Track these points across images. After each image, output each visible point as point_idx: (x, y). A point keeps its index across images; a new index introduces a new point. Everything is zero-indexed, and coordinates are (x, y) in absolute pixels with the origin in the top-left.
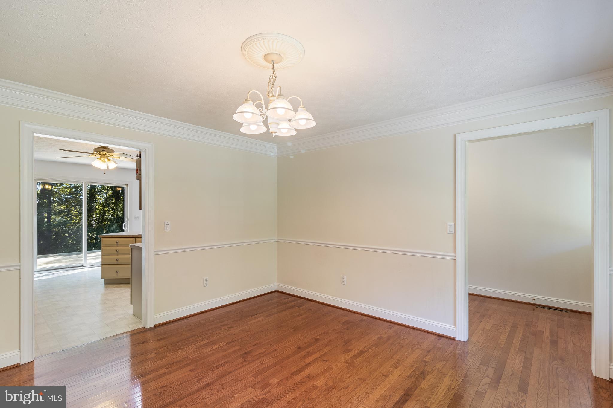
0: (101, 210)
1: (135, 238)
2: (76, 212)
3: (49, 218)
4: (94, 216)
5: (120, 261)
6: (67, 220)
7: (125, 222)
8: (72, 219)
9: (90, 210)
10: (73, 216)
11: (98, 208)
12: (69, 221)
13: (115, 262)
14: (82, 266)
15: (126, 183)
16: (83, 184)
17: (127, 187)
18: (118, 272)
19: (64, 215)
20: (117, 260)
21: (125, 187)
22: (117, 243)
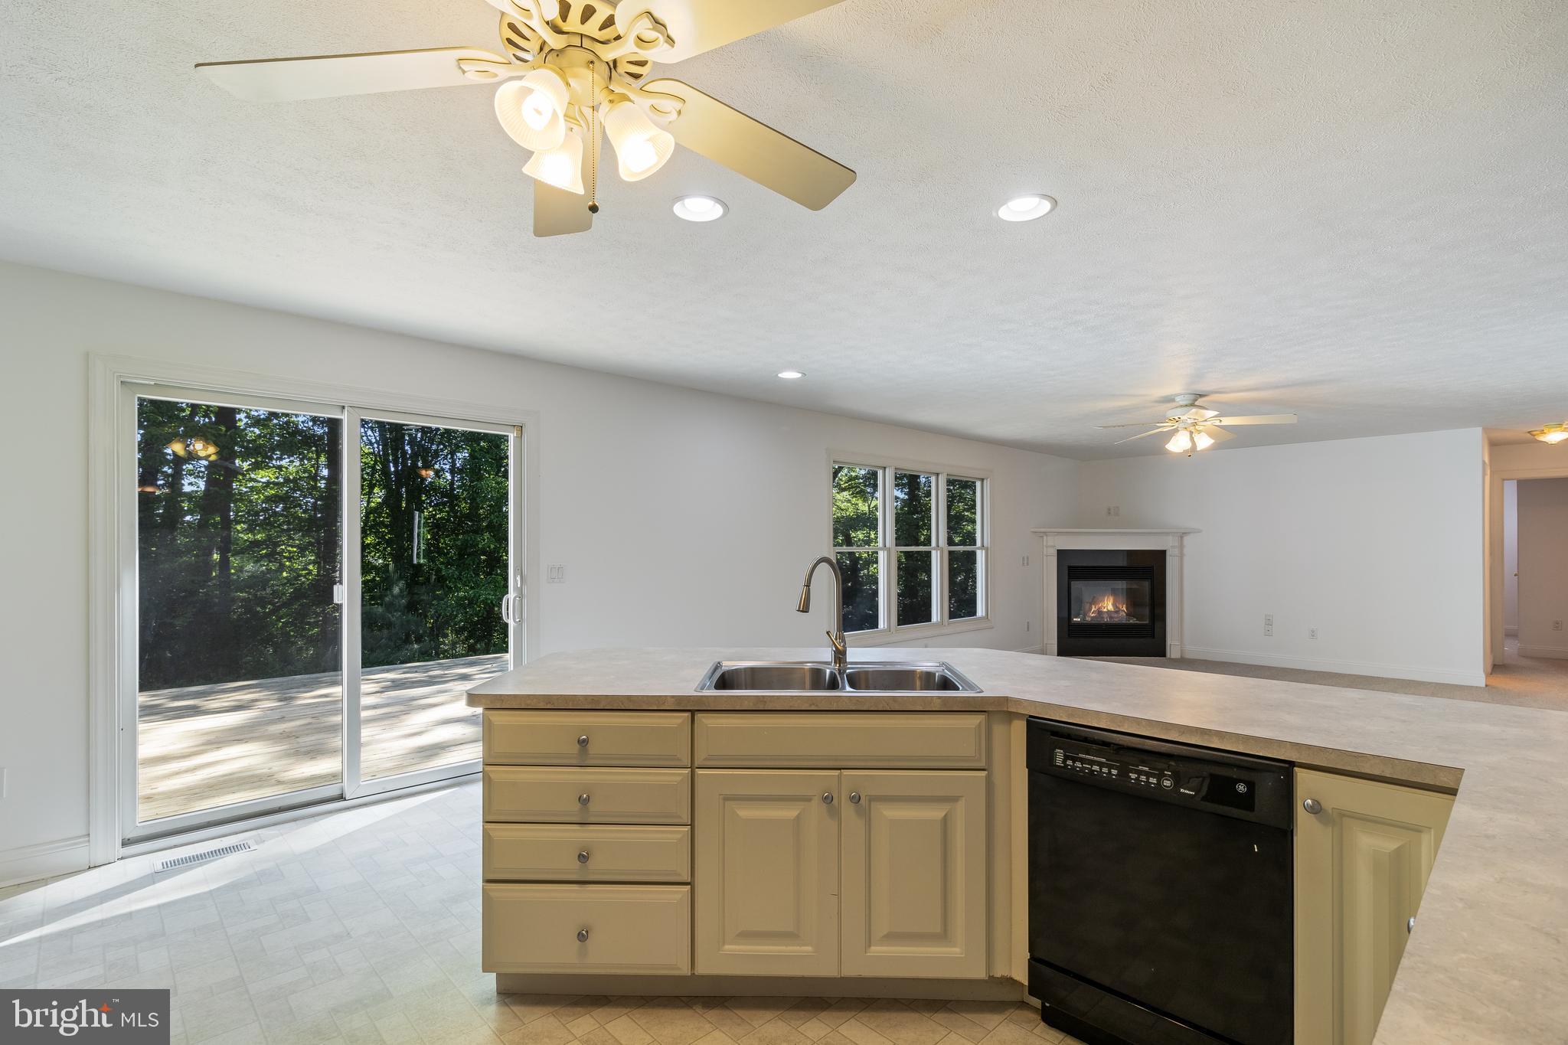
1: (693, 712)
2: (292, 547)
5: (599, 866)
6: (269, 570)
7: (512, 595)
8: (282, 567)
10: (285, 557)
12: (276, 571)
13: (570, 867)
14: (341, 797)
15: (517, 421)
16: (344, 417)
17: (519, 439)
18: (587, 932)
19: (263, 557)
20: (583, 858)
21: (512, 436)
22: (583, 743)
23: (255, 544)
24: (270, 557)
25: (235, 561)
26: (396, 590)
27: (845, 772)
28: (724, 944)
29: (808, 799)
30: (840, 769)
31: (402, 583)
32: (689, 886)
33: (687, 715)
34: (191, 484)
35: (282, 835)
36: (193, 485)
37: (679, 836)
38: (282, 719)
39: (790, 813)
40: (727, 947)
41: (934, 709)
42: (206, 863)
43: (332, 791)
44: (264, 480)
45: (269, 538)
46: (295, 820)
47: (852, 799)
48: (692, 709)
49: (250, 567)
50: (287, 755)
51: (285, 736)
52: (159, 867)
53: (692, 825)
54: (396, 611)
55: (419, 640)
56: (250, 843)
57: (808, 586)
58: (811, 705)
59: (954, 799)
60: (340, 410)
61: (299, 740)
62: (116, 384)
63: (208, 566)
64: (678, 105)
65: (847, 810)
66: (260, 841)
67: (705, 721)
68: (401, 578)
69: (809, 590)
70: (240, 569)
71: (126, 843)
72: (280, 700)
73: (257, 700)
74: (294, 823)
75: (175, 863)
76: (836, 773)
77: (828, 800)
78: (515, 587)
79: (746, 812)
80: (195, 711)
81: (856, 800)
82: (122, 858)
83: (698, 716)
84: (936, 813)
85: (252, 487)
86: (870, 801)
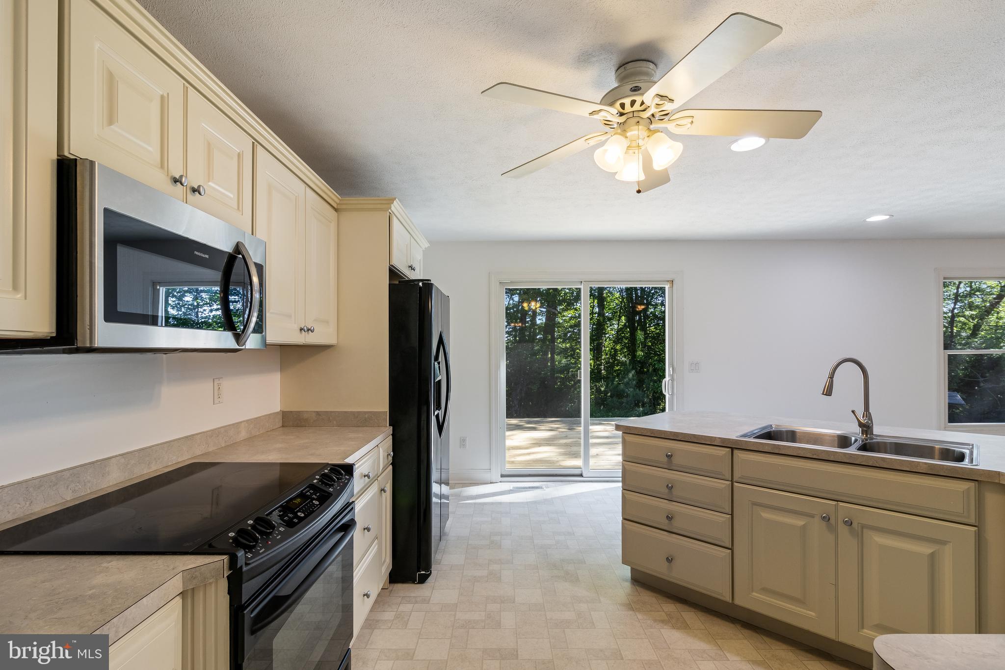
0: (612, 349)
1: (732, 449)
3: (553, 357)
4: (603, 357)
5: (677, 525)
7: (667, 378)
9: (596, 350)
11: (607, 345)
14: (581, 475)
15: (670, 278)
16: (582, 287)
17: (671, 288)
18: (672, 559)
19: (568, 356)
20: (669, 518)
21: (667, 287)
22: (669, 457)
23: (566, 349)
24: (572, 356)
25: (557, 357)
26: (630, 375)
27: (841, 504)
28: (752, 591)
29: (812, 516)
30: (838, 501)
31: (633, 372)
32: (730, 551)
33: (730, 450)
34: (540, 319)
35: (556, 486)
36: (540, 320)
37: (723, 519)
38: (566, 437)
39: (799, 522)
40: (754, 594)
41: (921, 471)
42: (527, 491)
43: (577, 472)
44: (570, 315)
45: (571, 347)
46: (562, 481)
47: (845, 523)
48: (733, 447)
49: (564, 361)
50: (565, 454)
51: (566, 445)
52: (512, 488)
53: (732, 515)
54: (630, 388)
55: (643, 406)
56: (544, 487)
57: (831, 377)
58: (813, 455)
59: (943, 543)
60: (580, 283)
61: (572, 448)
62: (498, 283)
63: (547, 360)
64: (690, 120)
65: (843, 530)
66: (547, 487)
67: (739, 455)
68: (633, 369)
69: (832, 381)
70: (560, 362)
71: (502, 476)
72: (569, 429)
73: (558, 428)
74: (561, 483)
75: (517, 488)
76: (834, 503)
77: (826, 519)
78: (669, 375)
79: (766, 515)
80: (534, 429)
81: (849, 523)
82: (500, 482)
83: (735, 452)
84: (926, 549)
85: (565, 319)
86: (862, 528)
